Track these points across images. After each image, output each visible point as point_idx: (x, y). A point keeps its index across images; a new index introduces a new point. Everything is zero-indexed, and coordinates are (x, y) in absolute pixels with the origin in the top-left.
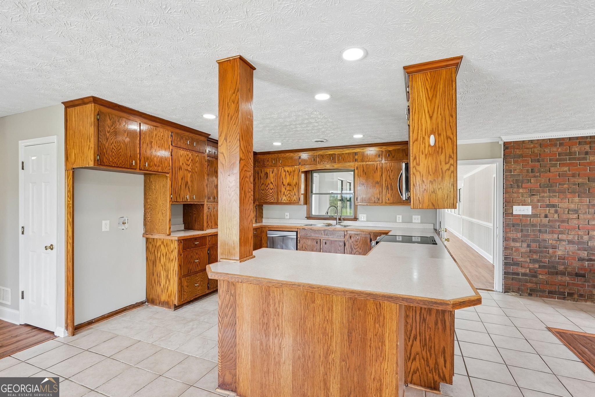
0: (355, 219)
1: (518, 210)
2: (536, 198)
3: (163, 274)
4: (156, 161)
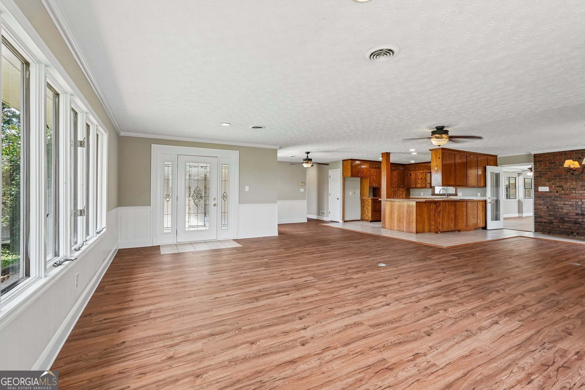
0: (456, 195)
1: (544, 189)
2: (552, 183)
3: (366, 211)
4: (365, 173)
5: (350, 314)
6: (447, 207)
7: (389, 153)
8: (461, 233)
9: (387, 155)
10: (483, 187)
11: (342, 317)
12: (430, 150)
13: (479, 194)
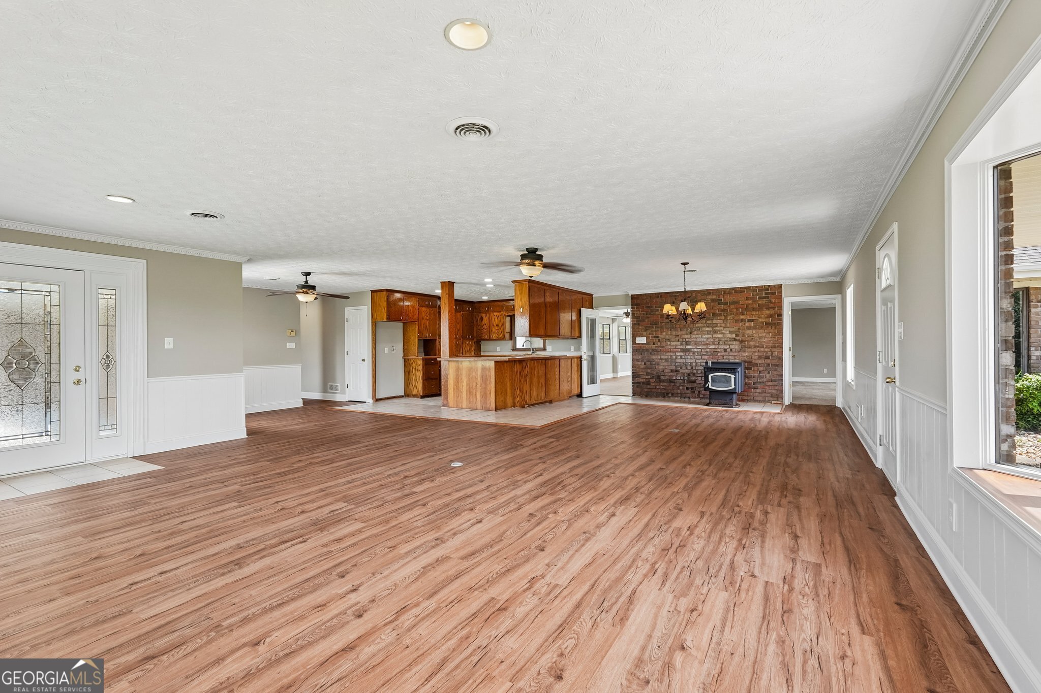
0: (544, 350)
1: (641, 340)
2: (648, 332)
3: (414, 379)
4: (411, 315)
5: (426, 548)
6: (536, 367)
7: (453, 283)
8: (554, 404)
9: (449, 286)
10: (578, 337)
11: (414, 555)
12: (513, 282)
13: (572, 348)
